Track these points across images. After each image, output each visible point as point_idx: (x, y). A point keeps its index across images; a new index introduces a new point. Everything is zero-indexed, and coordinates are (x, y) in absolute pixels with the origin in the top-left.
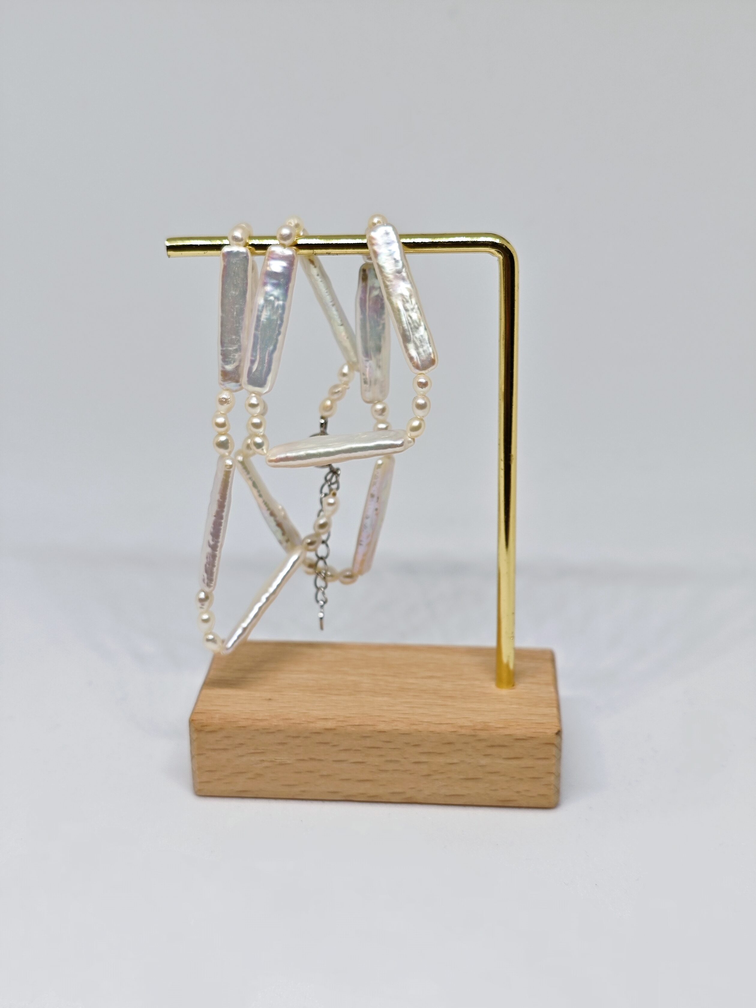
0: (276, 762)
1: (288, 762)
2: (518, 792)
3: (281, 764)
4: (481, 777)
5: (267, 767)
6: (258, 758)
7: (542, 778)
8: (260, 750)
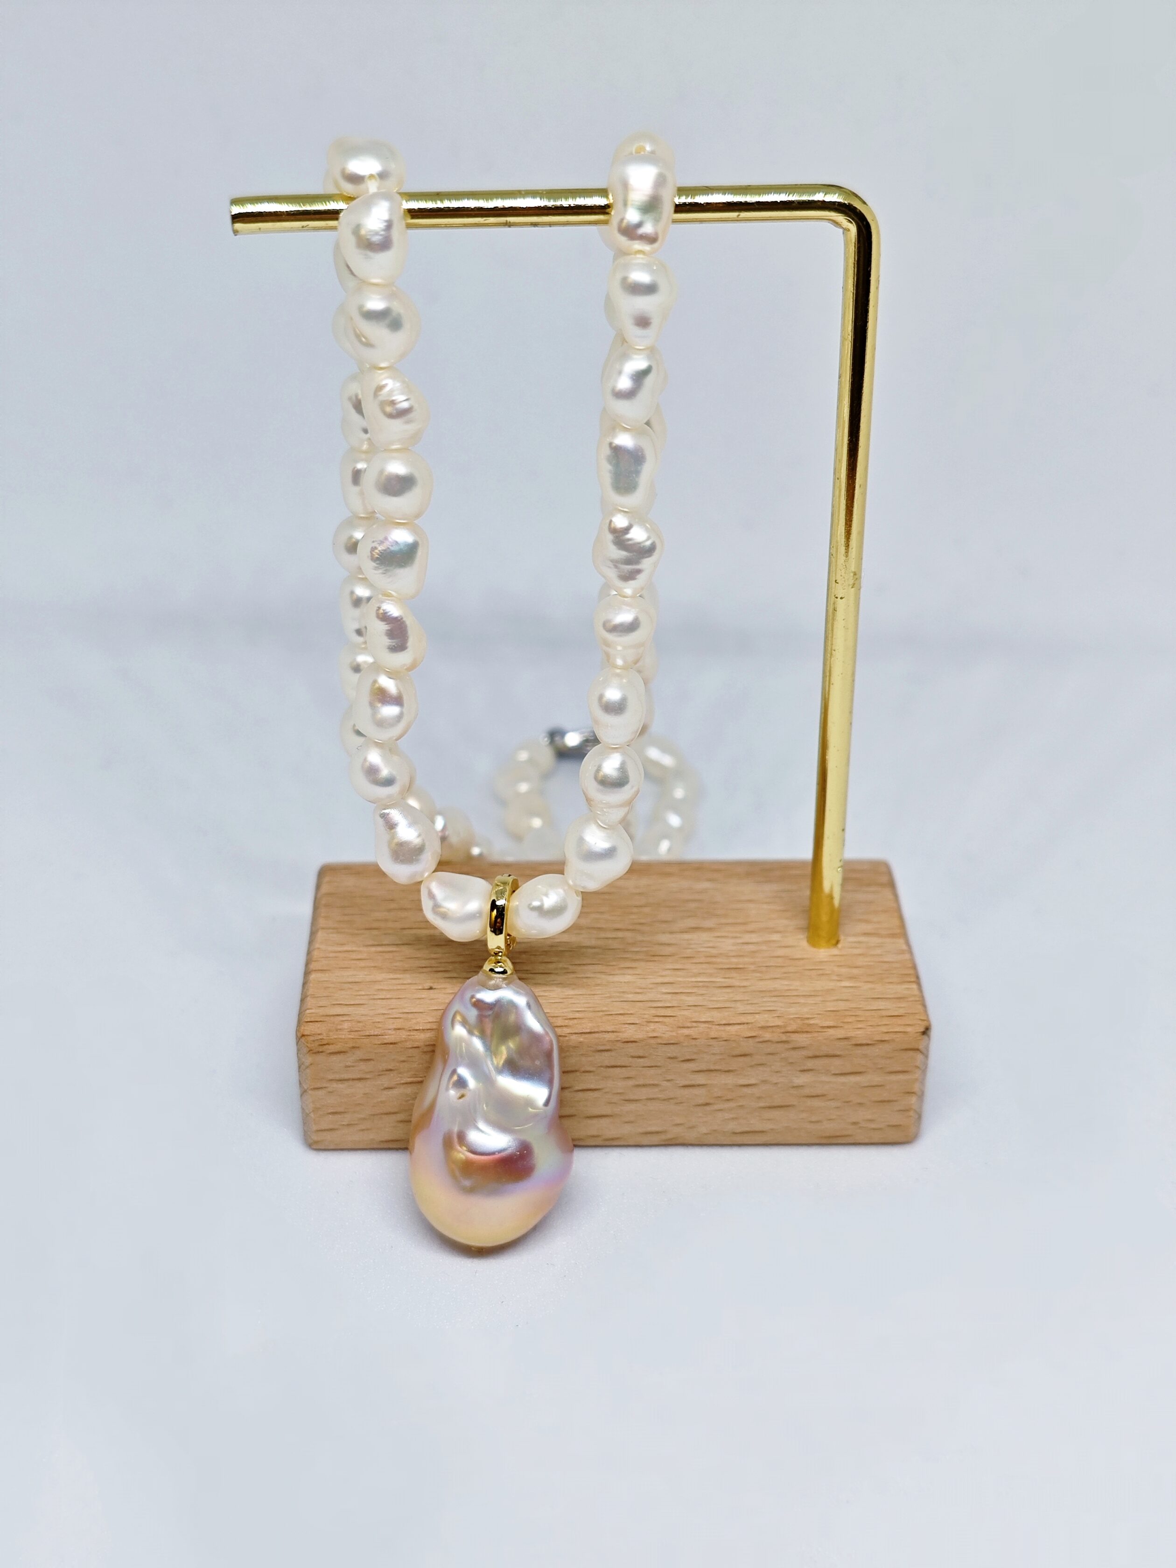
2: (854, 1123)
4: (795, 1103)
7: (895, 1101)
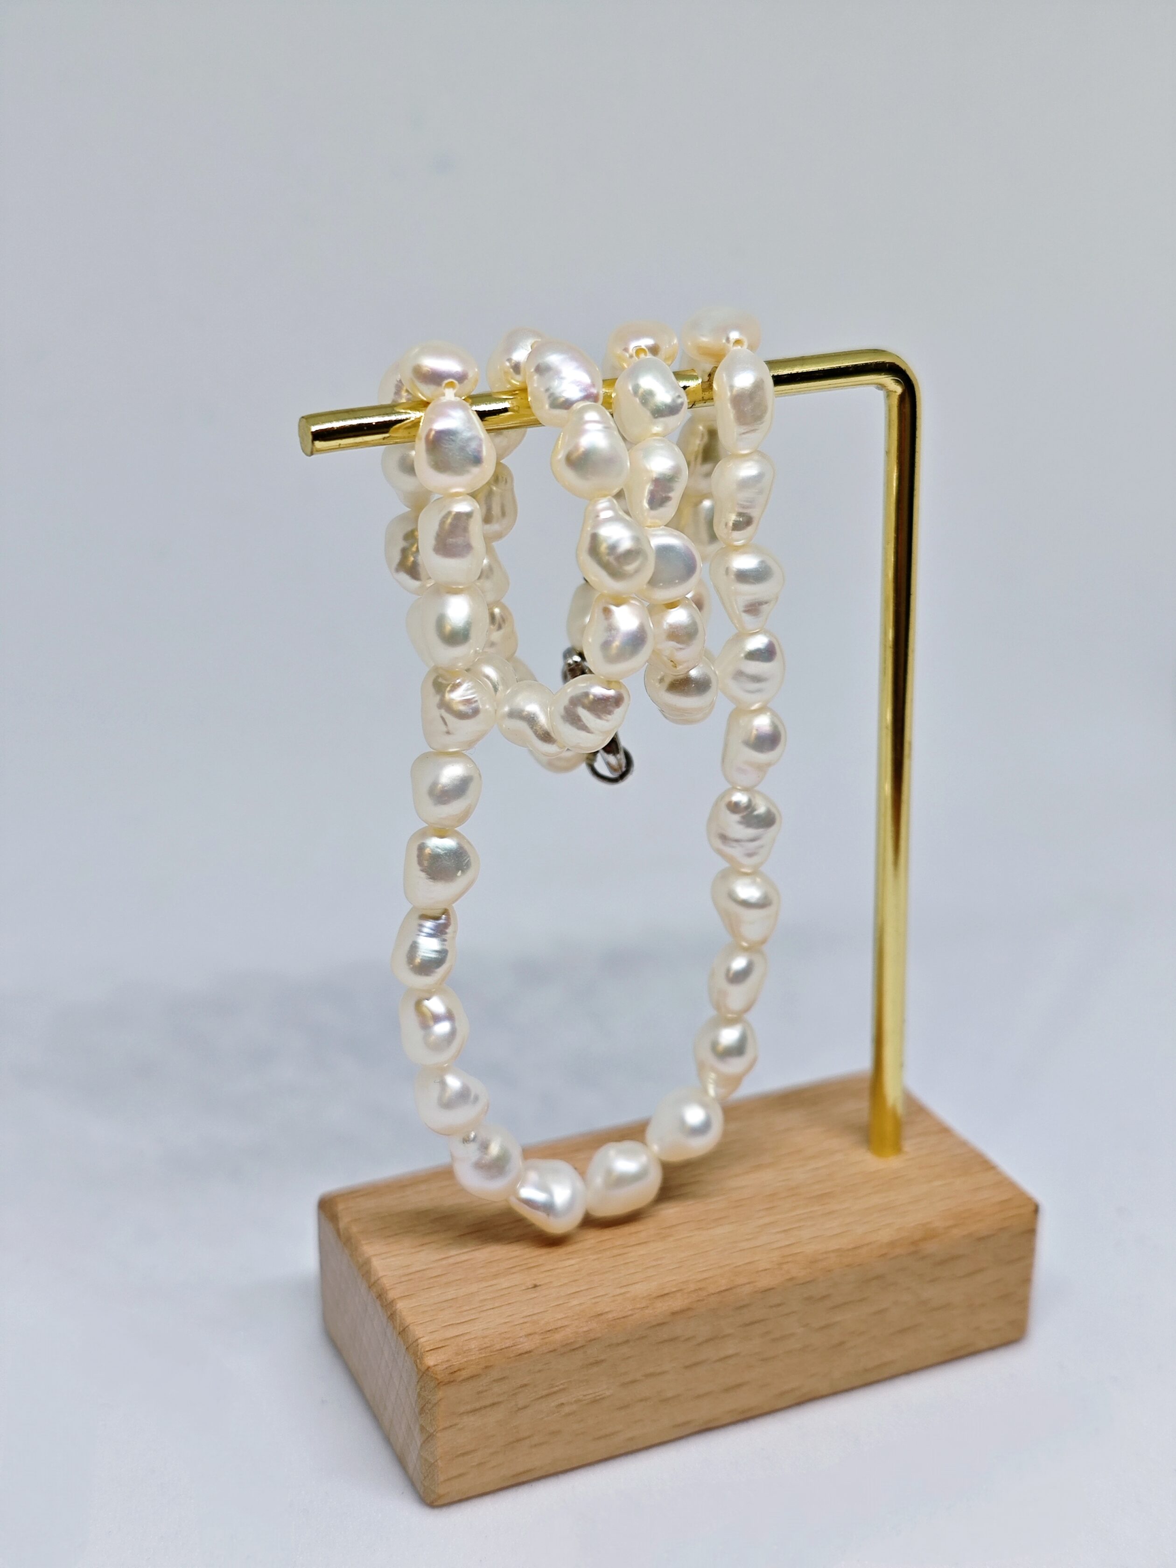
0: (585, 1400)
1: (608, 1393)
2: (976, 1329)
3: (595, 1401)
4: (922, 1321)
5: (569, 1414)
6: (553, 1403)
8: (556, 1386)
